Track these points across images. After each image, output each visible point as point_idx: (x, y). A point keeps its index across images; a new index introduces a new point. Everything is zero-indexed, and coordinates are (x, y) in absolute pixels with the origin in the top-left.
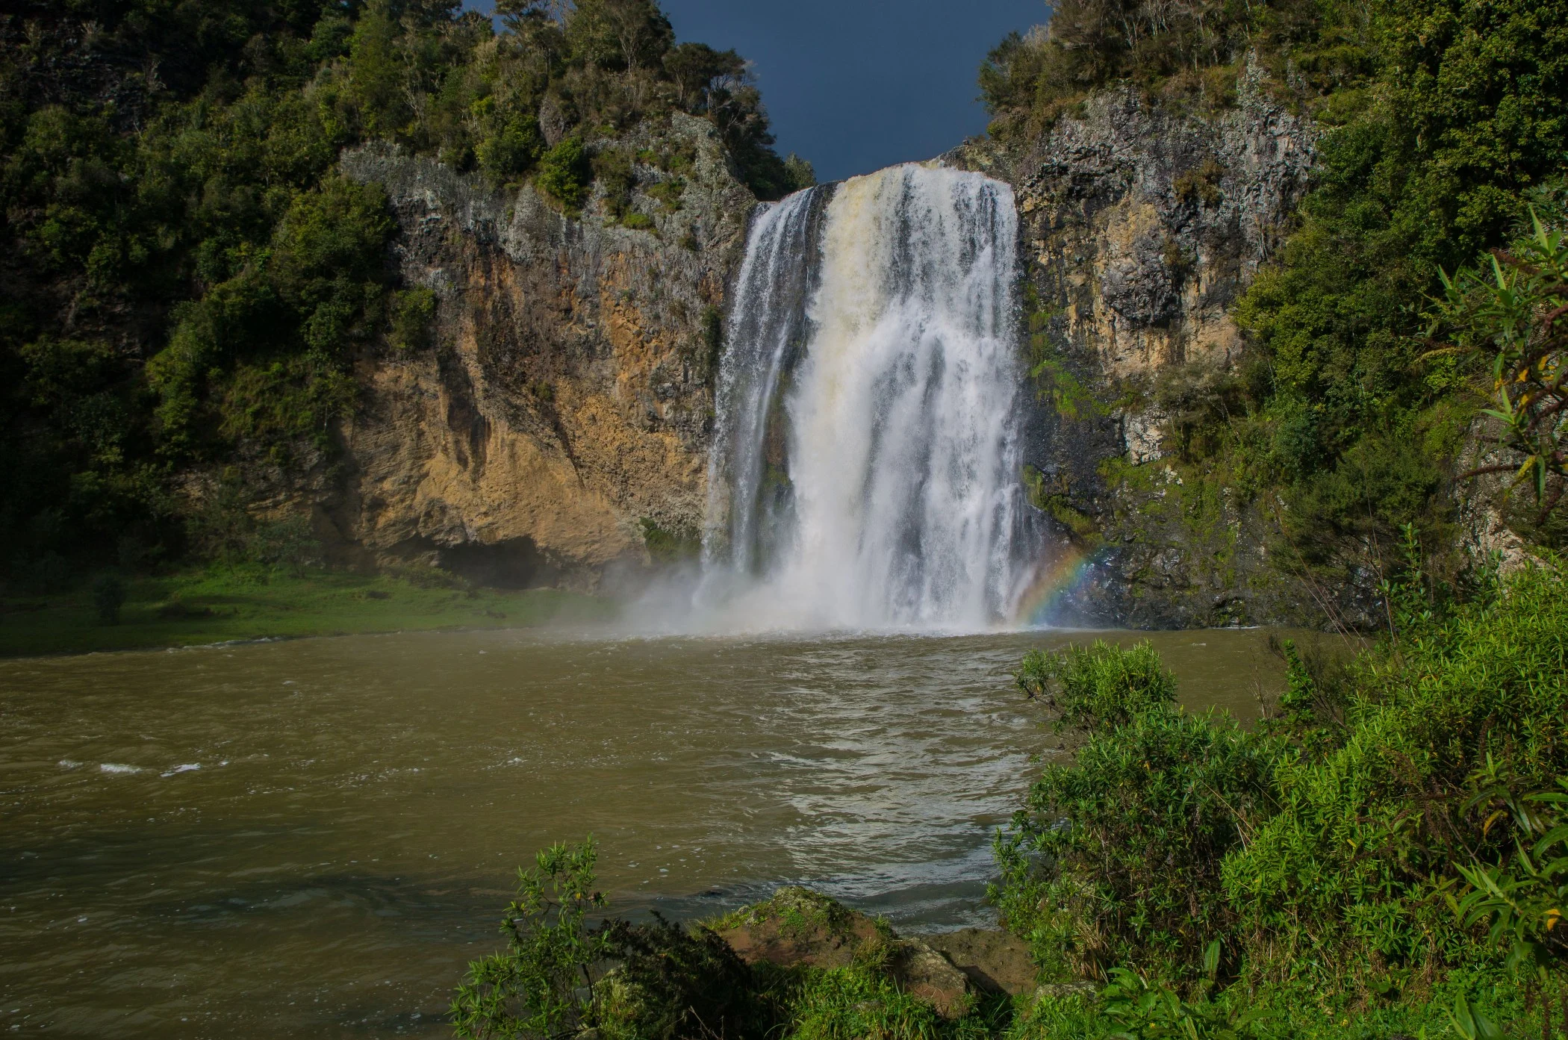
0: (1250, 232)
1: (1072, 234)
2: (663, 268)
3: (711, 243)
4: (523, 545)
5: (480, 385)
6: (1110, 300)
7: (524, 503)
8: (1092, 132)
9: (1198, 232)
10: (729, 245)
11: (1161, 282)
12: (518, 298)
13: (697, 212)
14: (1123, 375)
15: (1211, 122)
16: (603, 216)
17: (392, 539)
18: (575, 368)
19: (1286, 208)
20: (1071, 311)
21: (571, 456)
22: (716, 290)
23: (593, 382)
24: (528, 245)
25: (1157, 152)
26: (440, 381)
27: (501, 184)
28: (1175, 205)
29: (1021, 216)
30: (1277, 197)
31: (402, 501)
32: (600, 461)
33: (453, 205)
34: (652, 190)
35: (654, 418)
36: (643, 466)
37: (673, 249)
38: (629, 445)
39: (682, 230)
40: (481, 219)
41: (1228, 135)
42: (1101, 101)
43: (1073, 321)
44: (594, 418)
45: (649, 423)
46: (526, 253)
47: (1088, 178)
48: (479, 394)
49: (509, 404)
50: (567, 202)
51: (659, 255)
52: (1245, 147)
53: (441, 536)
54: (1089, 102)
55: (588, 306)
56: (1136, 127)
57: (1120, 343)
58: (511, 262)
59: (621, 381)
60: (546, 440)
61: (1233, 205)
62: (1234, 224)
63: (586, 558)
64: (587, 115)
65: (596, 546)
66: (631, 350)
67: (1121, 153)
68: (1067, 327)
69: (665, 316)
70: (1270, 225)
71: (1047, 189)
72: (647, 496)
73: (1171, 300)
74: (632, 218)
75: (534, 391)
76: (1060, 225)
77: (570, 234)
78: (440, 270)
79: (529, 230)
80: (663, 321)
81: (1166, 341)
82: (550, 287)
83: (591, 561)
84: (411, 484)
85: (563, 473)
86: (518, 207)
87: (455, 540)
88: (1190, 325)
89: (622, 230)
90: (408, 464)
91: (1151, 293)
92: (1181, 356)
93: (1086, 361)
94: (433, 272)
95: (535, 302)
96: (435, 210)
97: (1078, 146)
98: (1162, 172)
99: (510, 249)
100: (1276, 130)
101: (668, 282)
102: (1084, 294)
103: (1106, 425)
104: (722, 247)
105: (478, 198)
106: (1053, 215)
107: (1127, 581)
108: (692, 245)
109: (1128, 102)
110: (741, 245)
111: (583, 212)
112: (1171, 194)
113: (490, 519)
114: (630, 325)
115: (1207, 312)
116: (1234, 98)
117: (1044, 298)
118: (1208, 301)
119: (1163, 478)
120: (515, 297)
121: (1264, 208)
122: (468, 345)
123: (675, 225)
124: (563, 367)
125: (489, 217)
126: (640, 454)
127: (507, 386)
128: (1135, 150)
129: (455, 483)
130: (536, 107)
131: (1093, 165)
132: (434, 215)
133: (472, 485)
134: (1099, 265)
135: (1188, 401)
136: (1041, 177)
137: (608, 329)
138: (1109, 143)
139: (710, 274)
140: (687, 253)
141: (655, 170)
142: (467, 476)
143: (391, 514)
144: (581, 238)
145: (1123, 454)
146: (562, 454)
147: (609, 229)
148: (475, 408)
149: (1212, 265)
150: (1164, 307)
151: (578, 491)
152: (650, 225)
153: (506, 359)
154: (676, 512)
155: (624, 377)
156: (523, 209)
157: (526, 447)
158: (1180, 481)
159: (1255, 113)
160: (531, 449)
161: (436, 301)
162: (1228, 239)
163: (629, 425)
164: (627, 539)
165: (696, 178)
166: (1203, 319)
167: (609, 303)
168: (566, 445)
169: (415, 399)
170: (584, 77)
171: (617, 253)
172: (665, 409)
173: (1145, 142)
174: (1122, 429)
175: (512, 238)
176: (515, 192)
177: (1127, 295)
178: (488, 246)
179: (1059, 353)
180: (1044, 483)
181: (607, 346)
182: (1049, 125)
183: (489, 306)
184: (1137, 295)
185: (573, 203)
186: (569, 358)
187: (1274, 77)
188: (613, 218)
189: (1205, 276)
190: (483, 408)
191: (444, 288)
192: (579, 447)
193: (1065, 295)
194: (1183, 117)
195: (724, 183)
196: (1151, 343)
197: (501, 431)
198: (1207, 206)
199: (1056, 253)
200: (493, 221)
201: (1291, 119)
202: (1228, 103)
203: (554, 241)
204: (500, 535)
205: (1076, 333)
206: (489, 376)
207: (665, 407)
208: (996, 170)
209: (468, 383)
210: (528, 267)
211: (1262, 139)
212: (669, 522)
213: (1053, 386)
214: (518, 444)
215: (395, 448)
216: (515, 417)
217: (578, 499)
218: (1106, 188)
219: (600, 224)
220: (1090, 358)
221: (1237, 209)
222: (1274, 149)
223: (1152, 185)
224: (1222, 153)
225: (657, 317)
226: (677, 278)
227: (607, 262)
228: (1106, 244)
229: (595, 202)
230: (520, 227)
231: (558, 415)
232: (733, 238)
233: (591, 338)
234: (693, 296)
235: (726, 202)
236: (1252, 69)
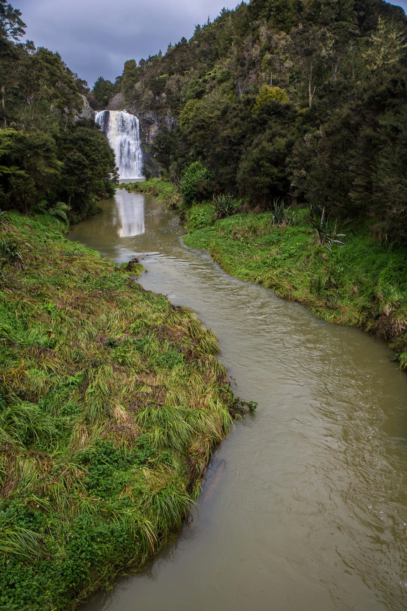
1: (147, 128)
6: (152, 138)
8: (150, 115)
15: (164, 117)
25: (157, 119)
28: (160, 127)
29: (140, 123)
41: (166, 119)
42: (151, 112)
47: (149, 121)
52: (168, 120)
54: (149, 111)
56: (155, 116)
67: (153, 119)
68: (146, 140)
71: (144, 121)
76: (145, 127)
97: (148, 117)
98: (158, 122)
102: (148, 137)
103: (151, 154)
106: (144, 125)
109: (154, 112)
112: (159, 125)
117: (143, 136)
128: (155, 119)
131: (149, 120)
134: (150, 133)
138: (152, 117)
152: (77, 115)
159: (169, 116)
165: (84, 107)
179: (145, 144)
187: (172, 112)
193: (146, 136)
194: (161, 115)
195: (89, 109)
199: (144, 130)
202: (166, 115)
211: (170, 120)
213: (145, 148)
218: (151, 123)
224: (165, 121)
228: (151, 130)
235: (90, 111)
236: (169, 111)
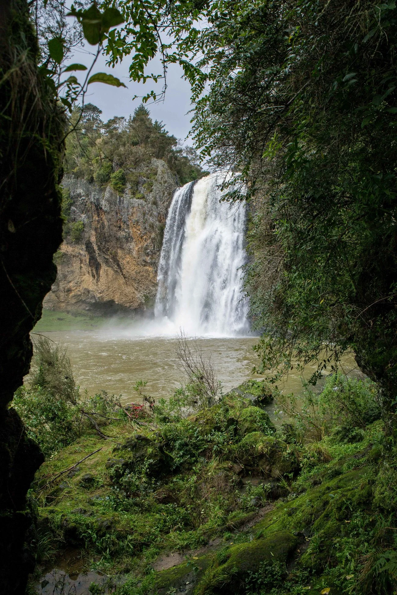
2: (147, 212)
3: (162, 203)
4: (111, 303)
5: (97, 252)
7: (111, 289)
12: (106, 223)
13: (157, 192)
16: (129, 195)
17: (74, 301)
18: (123, 246)
21: (123, 274)
23: (128, 250)
24: (108, 206)
26: (86, 251)
27: (101, 186)
31: (76, 289)
32: (131, 276)
33: (88, 194)
34: (144, 185)
35: (145, 262)
36: (143, 278)
37: (150, 205)
38: (139, 271)
39: (152, 198)
40: (96, 198)
44: (128, 263)
45: (143, 263)
46: (108, 208)
48: (97, 255)
49: (106, 258)
51: (146, 208)
53: (89, 300)
55: (126, 225)
58: (103, 211)
60: (116, 269)
63: (130, 307)
65: (132, 303)
66: (139, 240)
69: (148, 227)
72: (145, 288)
74: (138, 195)
75: (111, 254)
77: (120, 201)
78: (85, 215)
79: (108, 201)
80: (147, 229)
82: (115, 220)
84: (78, 284)
85: (121, 280)
86: (105, 194)
87: (93, 301)
89: (135, 199)
90: (78, 277)
94: (83, 216)
95: (111, 225)
96: (83, 196)
99: (103, 207)
104: (166, 204)
105: (95, 191)
108: (155, 203)
110: (170, 203)
111: (124, 194)
113: (102, 294)
114: (138, 231)
122: (93, 239)
123: (150, 197)
124: (119, 246)
125: (98, 197)
126: (141, 274)
127: (104, 252)
129: (91, 283)
130: (112, 160)
132: (83, 198)
133: (96, 284)
137: (132, 233)
139: (161, 213)
140: (154, 206)
141: (145, 179)
142: (95, 281)
143: (73, 293)
144: (123, 203)
146: (121, 274)
147: (131, 199)
148: (96, 259)
151: (125, 285)
152: (143, 197)
153: (104, 243)
154: (154, 293)
155: (137, 249)
156: (107, 195)
157: (111, 272)
160: (112, 272)
161: (84, 225)
163: (138, 264)
164: (139, 301)
167: (132, 224)
168: (121, 271)
169: (79, 257)
170: (125, 149)
171: (133, 207)
172: (148, 259)
175: (104, 203)
176: (105, 189)
178: (98, 207)
181: (132, 238)
183: (99, 226)
185: (120, 191)
186: (121, 243)
188: (132, 196)
190: (100, 260)
191: (86, 221)
192: (125, 271)
197: (104, 268)
200: (99, 199)
203: (115, 204)
204: (105, 300)
206: (99, 249)
207: (148, 258)
209: (94, 251)
210: (108, 213)
214: (108, 271)
215: (73, 272)
216: (107, 262)
217: (126, 288)
219: (129, 198)
225: (145, 228)
227: (131, 210)
229: (127, 191)
230: (106, 200)
231: (118, 261)
232: (168, 200)
233: (127, 236)
234: (156, 221)
235: (166, 188)
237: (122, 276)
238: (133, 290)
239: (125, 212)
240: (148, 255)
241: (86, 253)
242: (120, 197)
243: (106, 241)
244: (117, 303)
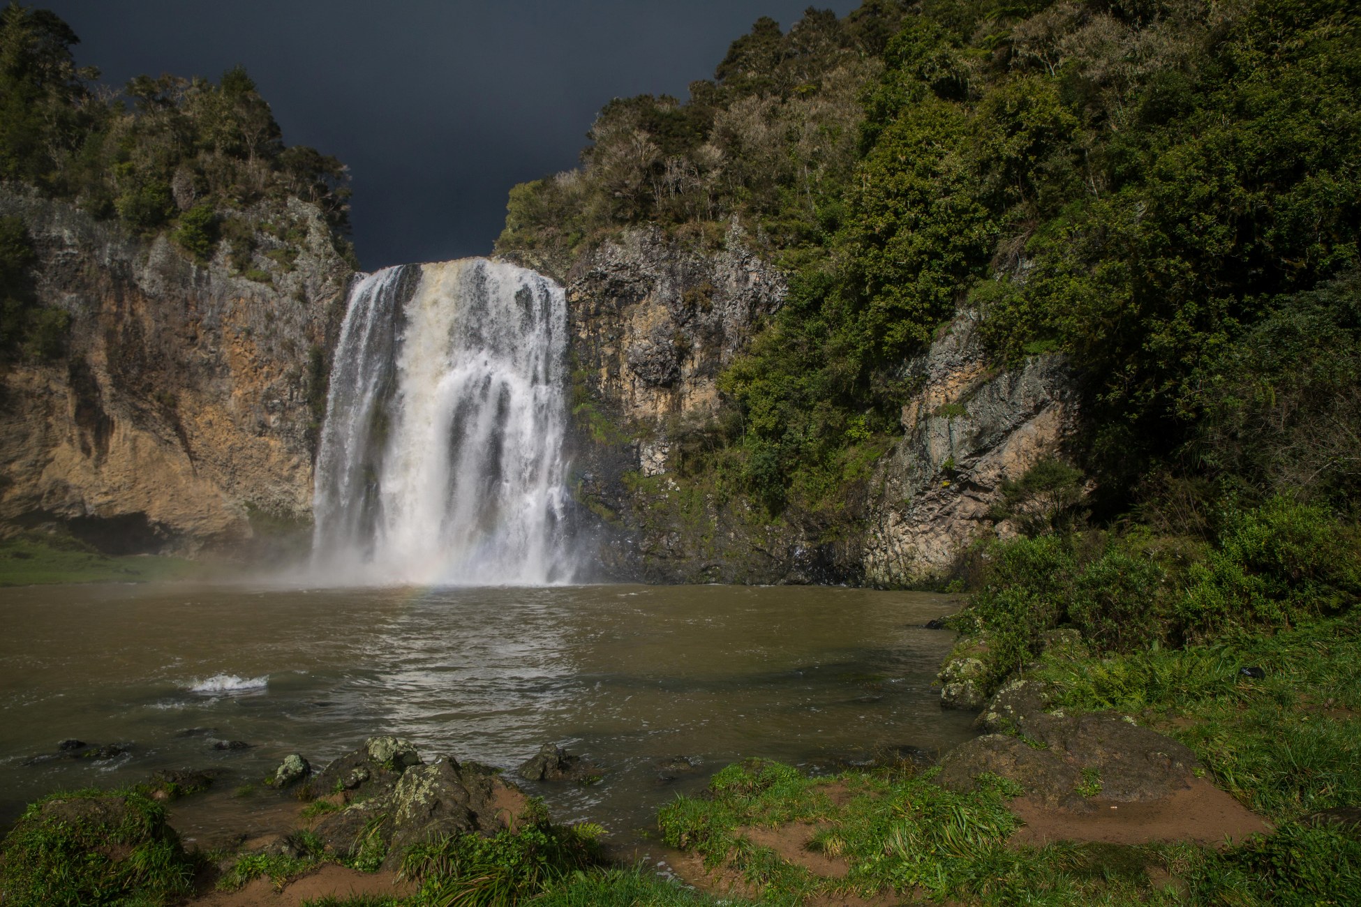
0: (728, 331)
1: (606, 319)
2: (277, 313)
3: (317, 298)
4: (137, 520)
5: (107, 391)
6: (633, 367)
7: (141, 486)
8: (627, 253)
9: (695, 327)
10: (331, 301)
11: (669, 357)
12: (149, 324)
13: (308, 274)
14: (639, 417)
15: (708, 257)
16: (227, 269)
17: (16, 511)
18: (197, 383)
19: (751, 317)
20: (604, 371)
21: (188, 450)
22: (319, 334)
23: (212, 395)
24: (161, 283)
25: (672, 272)
26: (70, 385)
27: (137, 233)
28: (681, 308)
29: (568, 304)
30: (747, 311)
31: (28, 480)
32: (214, 456)
33: (90, 244)
34: (271, 253)
35: (264, 426)
36: (249, 462)
37: (287, 300)
38: (239, 445)
39: (295, 286)
40: (117, 258)
41: (719, 267)
42: (634, 234)
43: (604, 378)
44: (210, 423)
45: (259, 429)
46: (159, 289)
47: (621, 284)
48: (106, 398)
49: (137, 408)
50: (198, 254)
51: (275, 303)
52: (729, 276)
53: (62, 510)
54: (625, 233)
55: (211, 336)
56: (658, 254)
57: (638, 396)
58: (144, 295)
59: (236, 396)
60: (166, 438)
61: (719, 312)
62: (719, 325)
63: (193, 531)
64: (216, 189)
65: (204, 521)
66: (246, 373)
67: (646, 270)
68: (600, 382)
69: (277, 349)
70: (742, 328)
71: (590, 288)
72: (250, 484)
73: (675, 370)
74: (253, 273)
75: (159, 399)
76: (598, 313)
77: (199, 279)
78: (74, 295)
79: (163, 272)
80: (275, 353)
81: (669, 396)
82: (179, 319)
83: (197, 533)
84: (38, 467)
85: (179, 463)
86: (152, 253)
87: (75, 513)
88: (686, 387)
89: (244, 281)
90: (36, 451)
91: (663, 364)
92: (679, 406)
93: (612, 406)
94: (67, 297)
95: (164, 330)
96: (73, 246)
97: (617, 262)
98: (674, 286)
99: (145, 285)
100: (750, 268)
101: (281, 324)
102: (614, 361)
103: (627, 449)
104: (326, 302)
105: (115, 241)
106: (593, 305)
107: (642, 553)
108: (302, 297)
109: (653, 237)
110: (342, 303)
111: (210, 264)
112: (679, 301)
113: (110, 498)
114: (247, 354)
115: (698, 380)
116: (724, 244)
117: (584, 361)
118: (699, 373)
119: (667, 486)
120: (146, 324)
121: (738, 316)
122: (98, 358)
123: (290, 282)
124: (186, 382)
125: (125, 258)
126: (249, 452)
127: (134, 393)
128: (657, 269)
129: (78, 468)
130: (170, 176)
131: (626, 276)
132: (70, 250)
133: (94, 470)
134: (626, 342)
135: (682, 438)
136: (587, 280)
137: (227, 355)
138: (638, 262)
139: (315, 321)
140: (298, 304)
141: (273, 239)
142: (90, 463)
143: (17, 491)
144: (208, 283)
145: (638, 469)
146: (180, 449)
147: (233, 279)
148: (101, 408)
149: (702, 350)
150: (670, 374)
151: (192, 479)
152: (268, 280)
153: (134, 372)
154: (275, 497)
155: (239, 393)
156: (157, 254)
157: (147, 442)
158: (678, 489)
159: (737, 254)
160: (151, 443)
161: (71, 320)
162: (714, 334)
163: (241, 430)
164: (232, 517)
165: (308, 249)
166: (695, 384)
167: (229, 336)
168: (185, 442)
169: (46, 397)
170: (215, 159)
171: (239, 298)
172: (273, 420)
173: (663, 265)
174: (638, 453)
175: (146, 278)
176: (150, 242)
177: (645, 364)
178: (123, 281)
179: (593, 399)
180: (583, 486)
181: (226, 368)
182: (595, 245)
183: (120, 328)
184: (653, 364)
185: (202, 256)
186: (192, 375)
187: (749, 234)
188: (236, 271)
189: (697, 356)
190: (107, 410)
191: (78, 310)
192: (196, 444)
193: (599, 361)
194: (690, 252)
195: (330, 255)
196: (659, 397)
197: (124, 429)
198: (702, 311)
199: (594, 331)
200: (129, 262)
201: (759, 262)
202: (720, 246)
203: (185, 283)
204: (118, 510)
205: (606, 386)
206: (118, 383)
207: (272, 418)
208: (544, 270)
209: (96, 388)
210: (160, 301)
211: (740, 272)
212: (268, 505)
213: (589, 421)
214: (140, 439)
215: (25, 437)
216: (139, 419)
217: (191, 485)
218: (632, 291)
219: (225, 274)
220: (617, 404)
221: (721, 315)
222: (747, 279)
223: (667, 293)
224: (714, 278)
225: (270, 350)
226: (288, 322)
227: (230, 304)
228: (631, 329)
229: (221, 257)
230: (154, 269)
231: (179, 418)
232: (334, 296)
233: (212, 361)
234: (301, 336)
235: (331, 269)
236: (735, 227)
237: (185, 455)
238: (215, 488)
239: (213, 306)
240: (272, 410)
241: (68, 391)
242: (200, 268)
243: (143, 368)
244: (156, 519)
